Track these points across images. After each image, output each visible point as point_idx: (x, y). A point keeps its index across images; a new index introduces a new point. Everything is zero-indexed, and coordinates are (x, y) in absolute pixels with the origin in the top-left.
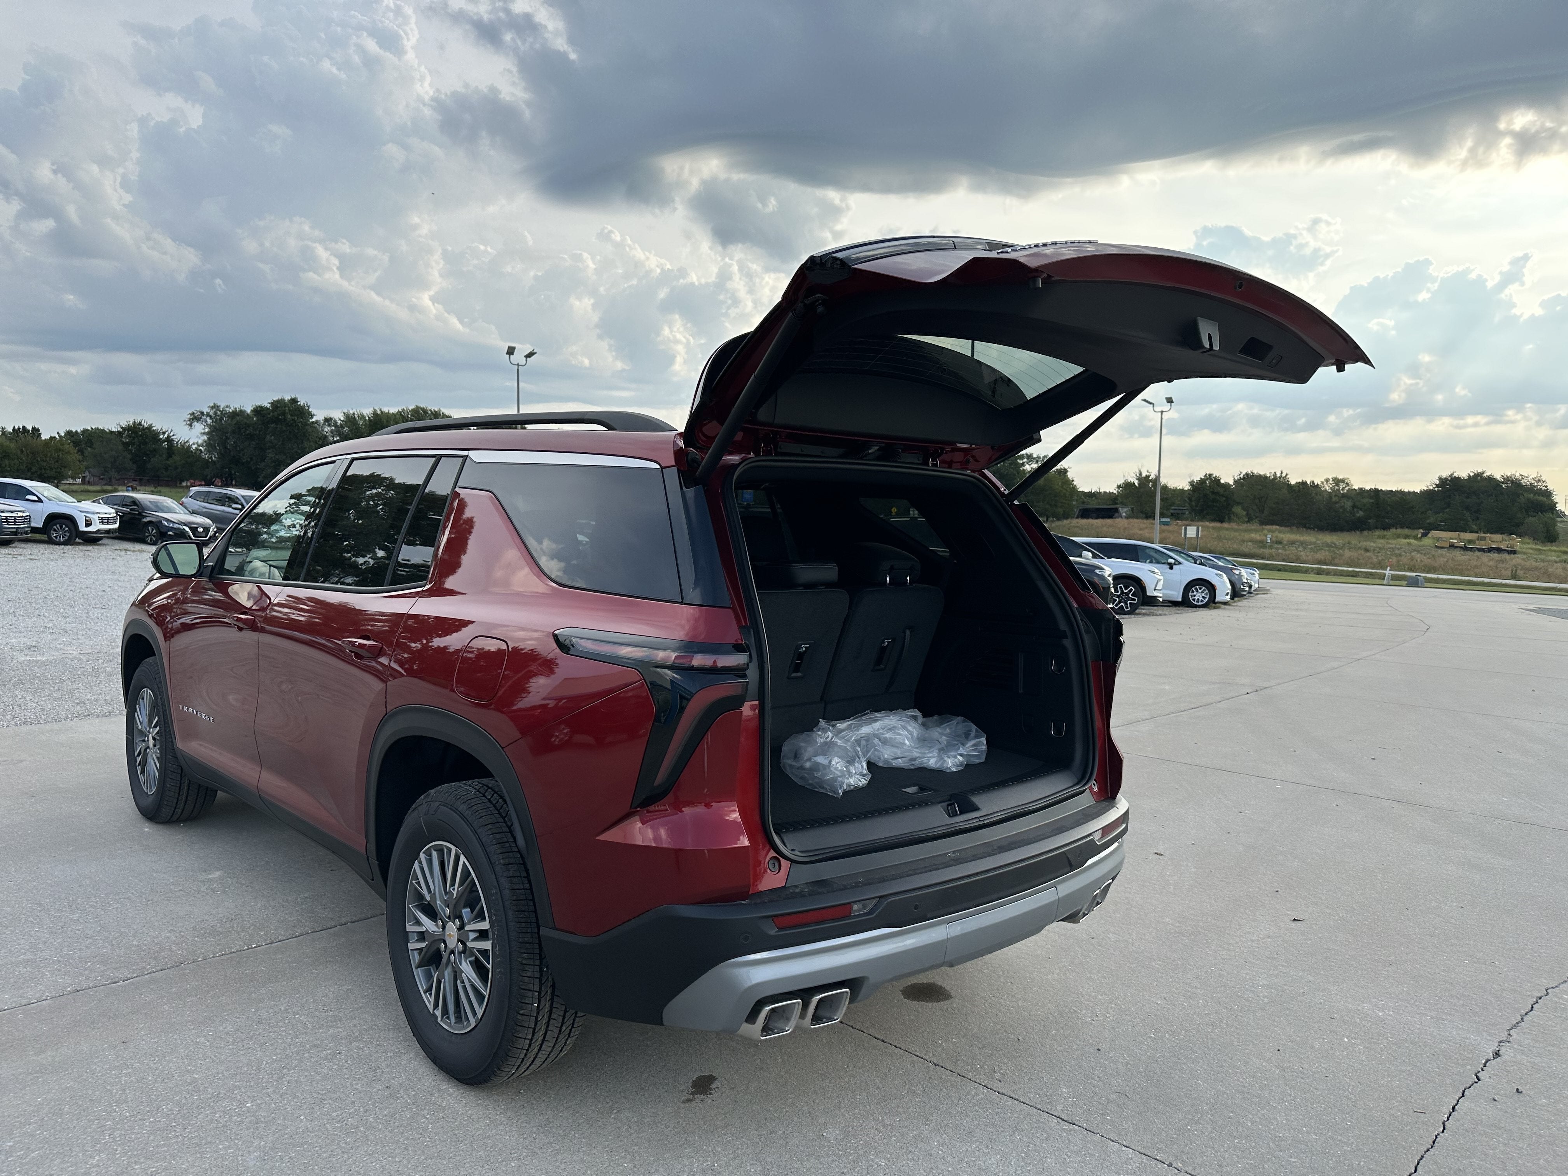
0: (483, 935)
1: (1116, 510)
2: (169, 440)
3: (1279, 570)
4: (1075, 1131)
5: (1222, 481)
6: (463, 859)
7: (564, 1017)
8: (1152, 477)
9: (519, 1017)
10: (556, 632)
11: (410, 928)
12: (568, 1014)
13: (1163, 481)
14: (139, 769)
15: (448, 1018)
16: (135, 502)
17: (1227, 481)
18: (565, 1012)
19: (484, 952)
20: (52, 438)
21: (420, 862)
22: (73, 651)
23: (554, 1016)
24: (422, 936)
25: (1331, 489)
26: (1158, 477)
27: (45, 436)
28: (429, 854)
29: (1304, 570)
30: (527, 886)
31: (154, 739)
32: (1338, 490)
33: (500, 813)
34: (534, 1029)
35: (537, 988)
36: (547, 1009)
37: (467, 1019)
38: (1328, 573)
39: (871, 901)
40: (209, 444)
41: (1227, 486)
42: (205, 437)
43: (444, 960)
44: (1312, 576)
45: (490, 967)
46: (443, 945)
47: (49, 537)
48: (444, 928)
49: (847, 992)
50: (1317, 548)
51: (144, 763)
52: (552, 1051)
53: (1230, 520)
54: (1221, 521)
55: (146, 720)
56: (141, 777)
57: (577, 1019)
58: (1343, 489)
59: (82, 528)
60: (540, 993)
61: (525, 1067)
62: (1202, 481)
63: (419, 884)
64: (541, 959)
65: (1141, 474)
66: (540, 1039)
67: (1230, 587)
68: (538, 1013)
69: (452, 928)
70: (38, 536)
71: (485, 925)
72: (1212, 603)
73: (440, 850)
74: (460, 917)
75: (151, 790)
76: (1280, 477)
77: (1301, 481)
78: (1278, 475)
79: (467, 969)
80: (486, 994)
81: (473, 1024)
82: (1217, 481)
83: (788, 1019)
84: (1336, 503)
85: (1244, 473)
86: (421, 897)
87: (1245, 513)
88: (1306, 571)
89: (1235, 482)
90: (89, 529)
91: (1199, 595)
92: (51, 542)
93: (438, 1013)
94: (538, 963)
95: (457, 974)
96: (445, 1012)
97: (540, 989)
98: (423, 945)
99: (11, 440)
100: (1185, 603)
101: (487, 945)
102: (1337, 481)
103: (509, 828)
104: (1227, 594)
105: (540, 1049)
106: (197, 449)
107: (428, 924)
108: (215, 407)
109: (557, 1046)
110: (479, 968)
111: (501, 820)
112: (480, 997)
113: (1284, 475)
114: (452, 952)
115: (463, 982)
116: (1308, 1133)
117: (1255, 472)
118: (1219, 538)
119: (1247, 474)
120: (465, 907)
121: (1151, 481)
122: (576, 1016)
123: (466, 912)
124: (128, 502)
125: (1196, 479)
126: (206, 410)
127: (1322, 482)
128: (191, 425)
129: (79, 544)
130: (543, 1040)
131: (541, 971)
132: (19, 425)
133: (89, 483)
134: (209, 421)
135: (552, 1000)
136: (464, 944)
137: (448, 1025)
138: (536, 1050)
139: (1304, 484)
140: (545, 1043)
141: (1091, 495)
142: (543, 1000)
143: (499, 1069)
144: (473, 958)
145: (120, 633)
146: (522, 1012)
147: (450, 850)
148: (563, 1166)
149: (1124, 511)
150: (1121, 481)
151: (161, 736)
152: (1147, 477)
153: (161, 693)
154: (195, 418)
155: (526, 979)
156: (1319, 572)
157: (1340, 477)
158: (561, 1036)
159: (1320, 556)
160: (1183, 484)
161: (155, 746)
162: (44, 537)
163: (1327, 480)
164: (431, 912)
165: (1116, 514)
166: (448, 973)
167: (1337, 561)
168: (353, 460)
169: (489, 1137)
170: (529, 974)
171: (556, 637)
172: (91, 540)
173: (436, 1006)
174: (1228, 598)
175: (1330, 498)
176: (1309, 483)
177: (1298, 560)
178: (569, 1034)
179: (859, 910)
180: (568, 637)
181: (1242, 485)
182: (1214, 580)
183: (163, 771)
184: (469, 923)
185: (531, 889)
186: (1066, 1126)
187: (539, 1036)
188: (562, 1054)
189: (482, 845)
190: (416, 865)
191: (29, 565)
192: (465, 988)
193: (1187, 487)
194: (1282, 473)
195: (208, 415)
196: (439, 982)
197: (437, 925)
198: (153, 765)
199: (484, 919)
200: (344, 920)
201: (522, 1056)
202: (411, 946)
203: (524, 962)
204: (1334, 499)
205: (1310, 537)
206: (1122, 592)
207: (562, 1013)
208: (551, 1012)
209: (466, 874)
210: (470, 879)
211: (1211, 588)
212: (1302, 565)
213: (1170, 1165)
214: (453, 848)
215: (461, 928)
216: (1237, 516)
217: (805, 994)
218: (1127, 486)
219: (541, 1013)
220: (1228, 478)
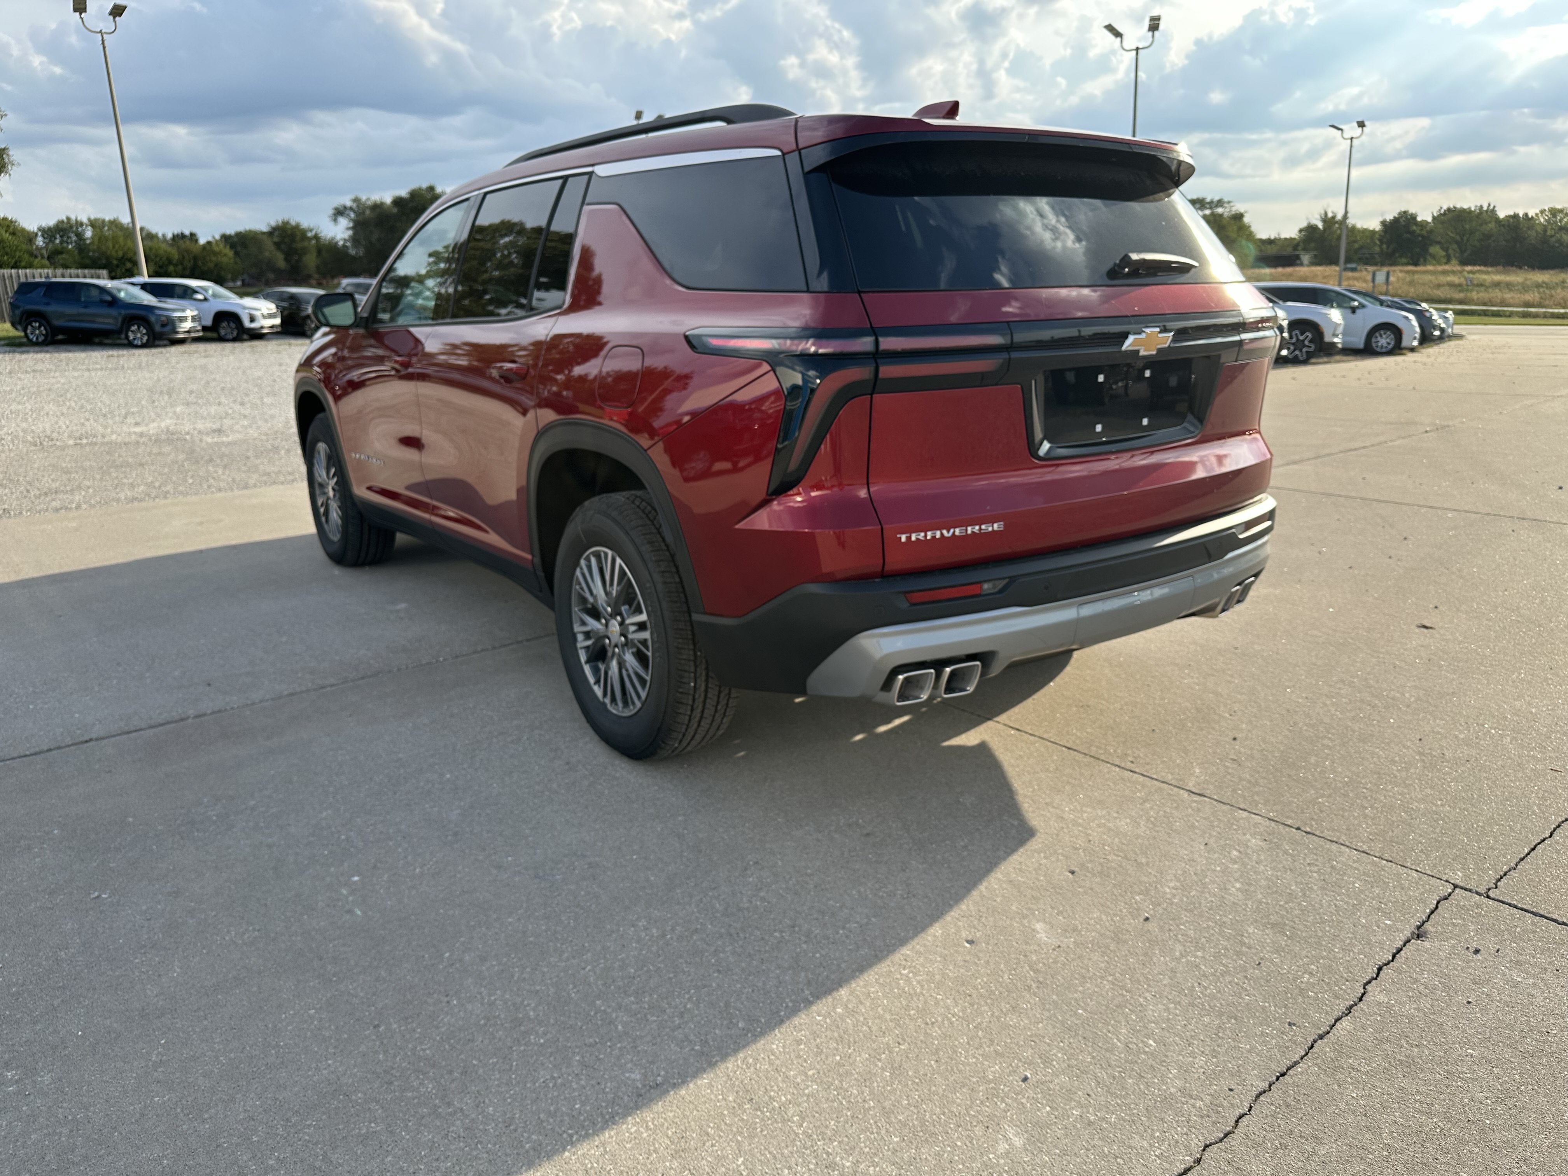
0: (642, 626)
1: (1298, 257)
2: (316, 237)
3: (1479, 315)
4: (1205, 802)
5: (1419, 219)
6: (619, 561)
7: (719, 697)
8: (1339, 217)
9: (678, 695)
10: (687, 333)
11: (577, 628)
12: (722, 695)
13: (1351, 221)
14: (323, 519)
15: (616, 704)
16: (293, 297)
17: (1425, 219)
18: (720, 692)
19: (644, 642)
20: (209, 243)
21: (581, 569)
22: (253, 433)
23: (709, 695)
24: (587, 635)
25: (1546, 220)
26: (1345, 217)
27: (202, 241)
28: (588, 560)
29: (1508, 313)
30: (678, 580)
31: (333, 489)
32: (1556, 222)
33: (649, 518)
34: (692, 706)
35: (692, 669)
36: (703, 688)
37: (633, 703)
38: (1536, 316)
39: (1000, 582)
40: (355, 239)
41: (1424, 224)
42: (350, 233)
43: (609, 654)
44: (1516, 319)
45: (649, 654)
46: (607, 641)
47: (219, 334)
48: (607, 625)
49: (978, 665)
50: (1525, 288)
51: (327, 513)
52: (709, 728)
53: (1425, 263)
54: (1416, 264)
55: (324, 474)
56: (326, 526)
57: (731, 701)
58: (1561, 221)
59: (247, 324)
60: (695, 673)
61: (687, 742)
62: (1396, 220)
63: (582, 589)
64: (694, 644)
65: (1326, 214)
66: (699, 715)
67: (1418, 329)
68: (695, 692)
69: (615, 626)
70: (209, 334)
71: (643, 617)
72: (1397, 349)
73: (597, 555)
74: (621, 614)
75: (335, 537)
76: (1487, 211)
77: (1512, 213)
78: (1485, 208)
79: (629, 658)
80: (648, 678)
81: (638, 704)
82: (1413, 217)
83: (922, 688)
84: (1552, 236)
85: (1445, 208)
86: (584, 600)
87: (1444, 253)
88: (1511, 315)
89: (1434, 218)
90: (253, 325)
91: (1384, 340)
92: (221, 339)
93: (607, 701)
94: (691, 647)
95: (621, 665)
96: (613, 700)
97: (696, 670)
98: (589, 643)
99: (172, 245)
100: (1368, 350)
101: (646, 635)
102: (1554, 212)
103: (658, 529)
104: (1415, 338)
105: (699, 726)
106: (344, 246)
107: (593, 624)
108: (356, 200)
109: (714, 724)
110: (641, 657)
111: (649, 523)
112: (643, 682)
113: (1491, 207)
114: (616, 646)
115: (627, 670)
116: (1442, 805)
117: (1458, 206)
118: (1411, 283)
119: (1449, 210)
120: (624, 604)
121: (1336, 222)
122: (729, 697)
123: (624, 608)
124: (285, 296)
125: (1389, 217)
126: (349, 204)
127: (1537, 215)
128: (335, 220)
129: (246, 340)
130: (701, 717)
131: (695, 655)
132: (177, 231)
133: (249, 285)
134: (352, 215)
135: (707, 681)
136: (625, 637)
137: (617, 710)
138: (695, 726)
139: (1515, 216)
140: (703, 720)
141: (1270, 242)
142: (698, 681)
143: (663, 742)
144: (634, 650)
145: (292, 393)
146: (681, 690)
147: (606, 554)
148: (724, 820)
149: (1306, 258)
150: (1304, 224)
151: (339, 486)
152: (1334, 217)
153: (335, 445)
154: (339, 212)
155: (683, 662)
156: (1525, 315)
157: (1559, 207)
158: (717, 715)
159: (1528, 297)
160: (1374, 225)
161: (334, 496)
162: (215, 335)
163: (1542, 212)
164: (595, 613)
165: (1298, 262)
166: (614, 664)
167: (1547, 302)
168: (486, 194)
169: (658, 799)
170: (684, 657)
171: (686, 338)
172: (256, 335)
173: (605, 695)
174: (1415, 343)
175: (1545, 231)
176: (1521, 215)
177: (1503, 303)
178: (725, 713)
179: (989, 589)
180: (699, 336)
181: (1443, 223)
182: (1401, 324)
183: (345, 518)
184: (629, 617)
185: (681, 582)
186: (1197, 798)
187: (697, 713)
188: (720, 732)
189: (635, 544)
190: (578, 573)
191: (203, 361)
192: (629, 676)
193: (1378, 227)
194: (1489, 205)
195: (351, 209)
196: (606, 673)
197: (601, 623)
198: (335, 515)
199: (641, 612)
200: (520, 639)
201: (683, 730)
202: (579, 645)
203: (680, 646)
204: (1549, 233)
205: (1516, 277)
206: (1298, 339)
207: (717, 693)
208: (706, 691)
209: (623, 573)
210: (626, 579)
211: (1396, 331)
212: (1506, 309)
213: (1298, 829)
214: (610, 553)
215: (622, 624)
216: (1433, 257)
217: (939, 665)
218: (1310, 231)
219: (698, 692)
220: (1425, 215)
